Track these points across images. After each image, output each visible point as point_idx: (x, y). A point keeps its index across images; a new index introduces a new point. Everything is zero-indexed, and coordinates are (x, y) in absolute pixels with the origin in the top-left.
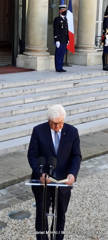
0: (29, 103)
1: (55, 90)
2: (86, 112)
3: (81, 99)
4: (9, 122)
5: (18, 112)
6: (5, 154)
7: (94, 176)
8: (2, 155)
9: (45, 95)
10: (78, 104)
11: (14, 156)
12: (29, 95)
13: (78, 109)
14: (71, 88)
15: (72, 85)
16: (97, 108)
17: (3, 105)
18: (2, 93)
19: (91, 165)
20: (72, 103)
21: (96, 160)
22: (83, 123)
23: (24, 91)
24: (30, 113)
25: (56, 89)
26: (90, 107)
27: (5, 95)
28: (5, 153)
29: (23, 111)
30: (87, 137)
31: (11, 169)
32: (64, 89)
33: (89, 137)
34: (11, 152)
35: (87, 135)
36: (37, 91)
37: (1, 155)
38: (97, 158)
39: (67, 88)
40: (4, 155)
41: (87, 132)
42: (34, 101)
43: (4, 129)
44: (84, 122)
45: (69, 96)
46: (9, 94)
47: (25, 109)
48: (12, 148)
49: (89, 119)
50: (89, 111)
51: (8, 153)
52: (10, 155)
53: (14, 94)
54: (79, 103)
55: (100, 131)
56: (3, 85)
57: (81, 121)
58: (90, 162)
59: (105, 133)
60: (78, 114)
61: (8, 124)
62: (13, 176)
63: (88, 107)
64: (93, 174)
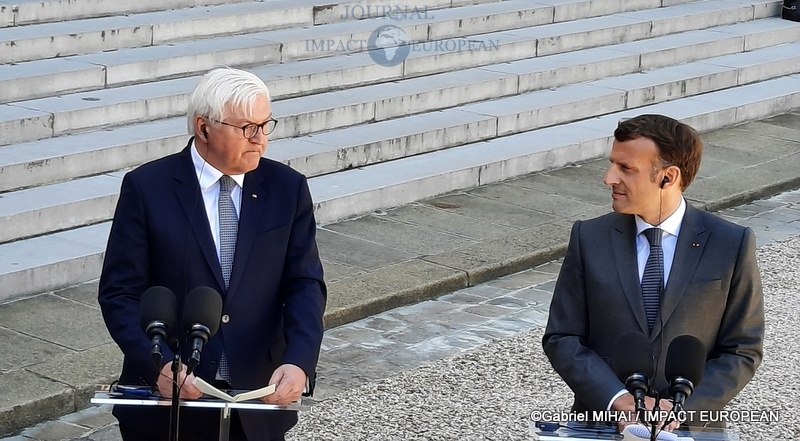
0: (125, 84)
1: (237, 33)
2: (363, 123)
3: (340, 71)
4: (40, 163)
5: (77, 122)
6: (23, 295)
7: (389, 381)
8: (11, 298)
9: (194, 54)
10: (330, 90)
11: (60, 301)
12: (127, 51)
13: (329, 112)
14: (304, 25)
15: (305, 15)
16: (406, 108)
17: (14, 91)
18: (12, 43)
19: (377, 340)
20: (306, 87)
21: (401, 317)
22: (351, 167)
23: (103, 34)
24: (128, 124)
25: (239, 28)
26: (379, 106)
27: (25, 48)
28: (23, 291)
29: (100, 118)
30: (366, 225)
31: (47, 352)
32: (274, 29)
33: (372, 227)
34: (47, 284)
35: (367, 219)
36: (159, 35)
37: (6, 295)
38: (403, 311)
39: (284, 27)
40: (19, 296)
41: (368, 207)
42: (146, 76)
43: (19, 189)
44: (355, 164)
45: (293, 59)
46: (42, 47)
47: (107, 107)
48: (50, 267)
49: (374, 151)
50: (374, 121)
51: (36, 290)
52: (42, 297)
53: (62, 44)
54: (333, 85)
55: (420, 201)
56: (16, 10)
57: (340, 162)
58: (374, 325)
59: (441, 211)
60: (331, 132)
61: (34, 168)
62: (53, 381)
63: (371, 105)
64: (384, 376)
